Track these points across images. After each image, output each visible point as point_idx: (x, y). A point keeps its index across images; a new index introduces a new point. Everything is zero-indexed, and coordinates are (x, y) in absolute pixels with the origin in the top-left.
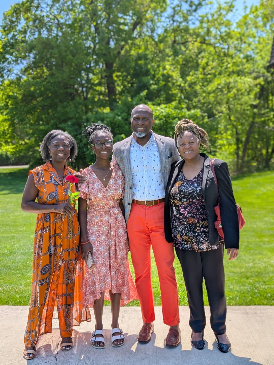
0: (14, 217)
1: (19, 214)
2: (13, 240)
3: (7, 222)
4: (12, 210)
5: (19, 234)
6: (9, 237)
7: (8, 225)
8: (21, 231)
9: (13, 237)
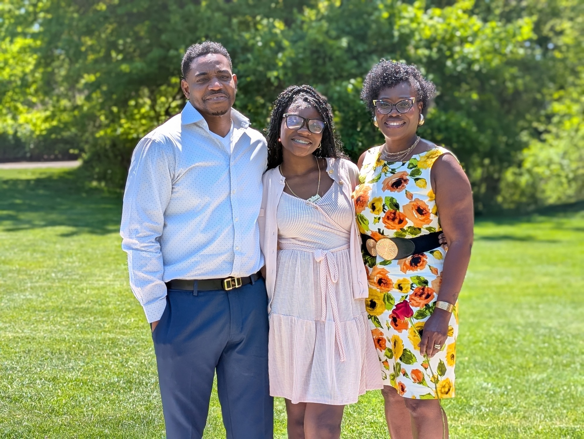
0: (93, 292)
1: (102, 283)
2: (117, 349)
3: (80, 303)
4: (80, 272)
5: (124, 334)
6: (104, 339)
7: (86, 311)
8: (125, 326)
9: (114, 343)
